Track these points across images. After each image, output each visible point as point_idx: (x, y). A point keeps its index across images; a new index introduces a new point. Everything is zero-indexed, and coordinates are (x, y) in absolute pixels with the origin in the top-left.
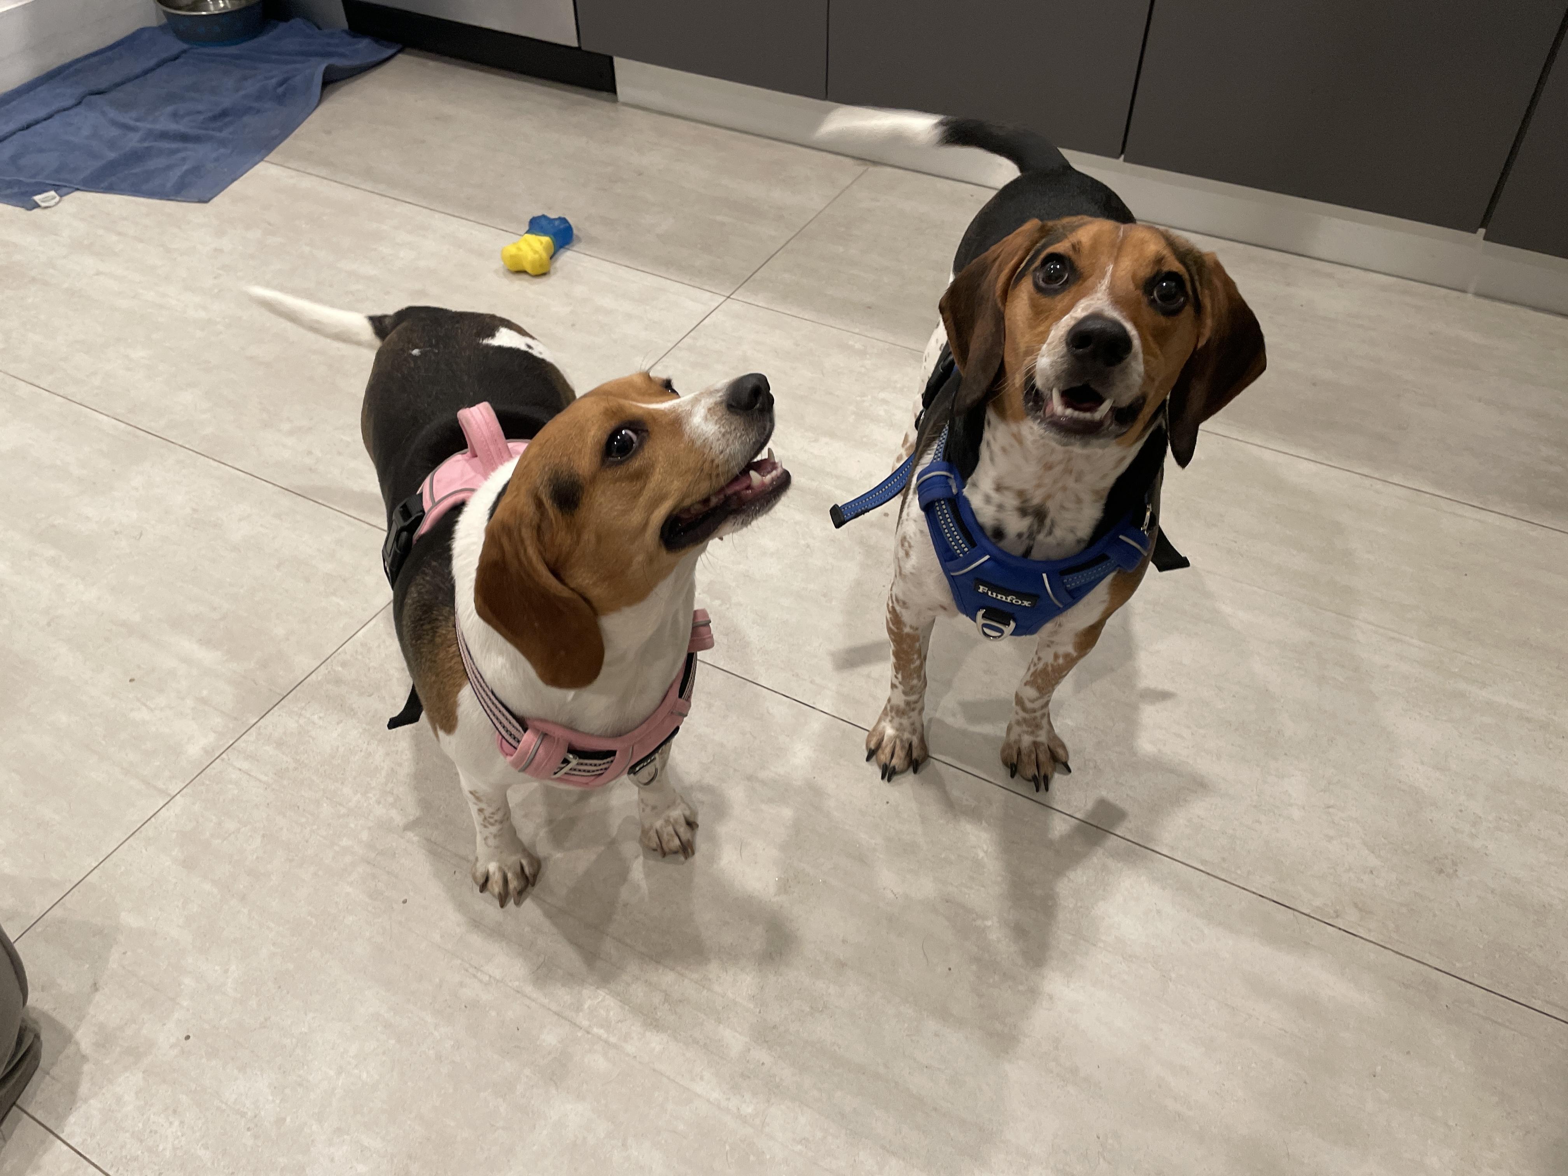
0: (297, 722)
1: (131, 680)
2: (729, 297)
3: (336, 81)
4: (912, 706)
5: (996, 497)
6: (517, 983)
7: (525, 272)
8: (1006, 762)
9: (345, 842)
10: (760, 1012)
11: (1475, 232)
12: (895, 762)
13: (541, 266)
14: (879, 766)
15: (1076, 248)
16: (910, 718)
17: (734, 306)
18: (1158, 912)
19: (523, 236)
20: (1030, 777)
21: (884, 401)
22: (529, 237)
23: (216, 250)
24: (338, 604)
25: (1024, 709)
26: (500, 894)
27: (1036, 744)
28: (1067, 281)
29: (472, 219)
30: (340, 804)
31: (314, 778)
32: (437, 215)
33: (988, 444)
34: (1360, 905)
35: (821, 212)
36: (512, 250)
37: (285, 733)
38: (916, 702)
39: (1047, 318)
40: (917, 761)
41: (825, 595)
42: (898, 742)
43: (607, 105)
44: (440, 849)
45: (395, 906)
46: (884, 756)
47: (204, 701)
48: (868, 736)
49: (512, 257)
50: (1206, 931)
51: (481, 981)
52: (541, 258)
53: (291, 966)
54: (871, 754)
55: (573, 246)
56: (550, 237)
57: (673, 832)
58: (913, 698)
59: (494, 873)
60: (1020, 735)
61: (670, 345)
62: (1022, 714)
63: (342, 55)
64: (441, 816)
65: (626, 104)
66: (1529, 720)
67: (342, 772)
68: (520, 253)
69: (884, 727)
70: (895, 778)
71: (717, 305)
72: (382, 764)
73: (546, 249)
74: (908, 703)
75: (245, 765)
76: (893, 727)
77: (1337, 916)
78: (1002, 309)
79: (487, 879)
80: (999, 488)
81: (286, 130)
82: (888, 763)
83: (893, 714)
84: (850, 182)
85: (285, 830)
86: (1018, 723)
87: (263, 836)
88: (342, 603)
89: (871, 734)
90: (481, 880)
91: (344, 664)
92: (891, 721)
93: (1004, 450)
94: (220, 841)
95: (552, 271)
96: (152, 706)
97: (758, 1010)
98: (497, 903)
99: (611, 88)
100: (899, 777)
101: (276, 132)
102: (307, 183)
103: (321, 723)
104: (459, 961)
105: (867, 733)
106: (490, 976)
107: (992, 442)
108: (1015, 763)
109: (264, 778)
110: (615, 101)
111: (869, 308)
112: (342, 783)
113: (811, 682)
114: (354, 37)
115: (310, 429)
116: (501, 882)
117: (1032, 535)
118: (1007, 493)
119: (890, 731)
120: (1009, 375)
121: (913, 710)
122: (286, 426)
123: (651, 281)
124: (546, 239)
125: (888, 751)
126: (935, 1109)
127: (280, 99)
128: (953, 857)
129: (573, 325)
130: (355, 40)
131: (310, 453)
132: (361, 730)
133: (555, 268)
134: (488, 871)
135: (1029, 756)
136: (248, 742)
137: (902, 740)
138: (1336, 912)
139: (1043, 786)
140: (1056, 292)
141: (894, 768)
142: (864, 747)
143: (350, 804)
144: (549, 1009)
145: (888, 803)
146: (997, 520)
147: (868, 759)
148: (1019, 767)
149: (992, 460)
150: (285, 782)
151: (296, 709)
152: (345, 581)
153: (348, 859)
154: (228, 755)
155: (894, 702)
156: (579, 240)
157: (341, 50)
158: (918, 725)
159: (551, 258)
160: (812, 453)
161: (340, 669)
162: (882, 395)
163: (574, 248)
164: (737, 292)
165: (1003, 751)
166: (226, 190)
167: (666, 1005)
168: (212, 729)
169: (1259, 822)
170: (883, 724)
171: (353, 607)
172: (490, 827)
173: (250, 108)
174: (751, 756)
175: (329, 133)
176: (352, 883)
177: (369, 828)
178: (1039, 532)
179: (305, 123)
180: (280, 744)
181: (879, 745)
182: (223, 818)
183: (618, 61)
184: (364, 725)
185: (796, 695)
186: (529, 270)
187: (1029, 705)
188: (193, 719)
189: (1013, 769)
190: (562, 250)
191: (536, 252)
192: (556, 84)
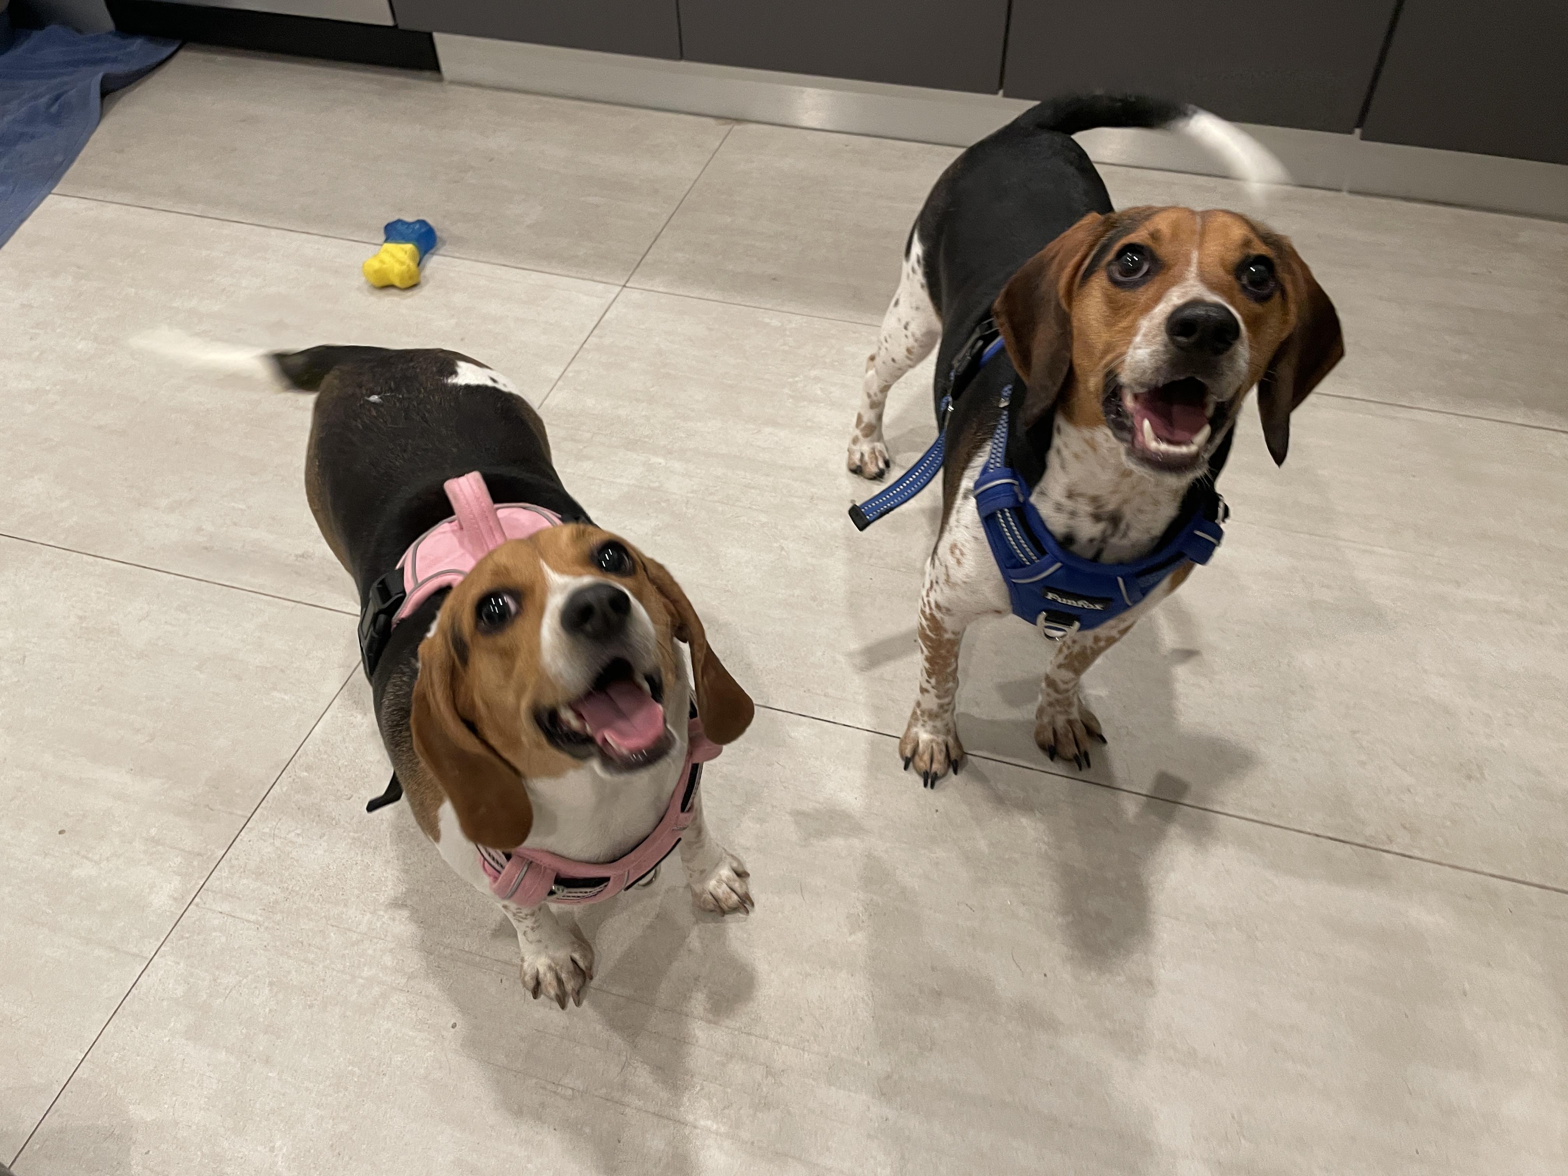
0: (273, 844)
1: (61, 832)
2: (624, 286)
3: (114, 90)
4: (946, 707)
5: (1068, 504)
6: (604, 1091)
7: (392, 286)
8: (1042, 746)
9: (366, 972)
10: (869, 1064)
11: (1351, 132)
12: (935, 767)
13: (411, 278)
14: (920, 774)
15: (1155, 236)
16: (943, 720)
17: (635, 296)
18: (1227, 871)
19: (381, 245)
20: (1072, 757)
21: (817, 379)
22: (390, 247)
23: (23, 306)
24: (283, 699)
25: (1057, 691)
26: (557, 995)
27: (1070, 722)
28: (1148, 273)
29: (315, 232)
30: (349, 930)
31: (310, 905)
32: (274, 232)
33: (1059, 452)
34: (1408, 826)
35: (696, 181)
36: (375, 264)
37: (262, 861)
38: (949, 704)
39: (1129, 313)
40: (956, 761)
41: (814, 599)
42: (934, 745)
43: (434, 86)
44: (478, 958)
45: (444, 1033)
46: (923, 763)
47: (156, 841)
48: (901, 743)
49: (376, 272)
50: (1276, 882)
51: (564, 1097)
52: (409, 270)
53: (344, 1127)
54: (908, 762)
55: (438, 249)
56: (414, 244)
57: (729, 890)
58: (946, 700)
59: (545, 975)
60: (1053, 717)
61: (577, 347)
62: (1055, 695)
63: (115, 61)
64: (468, 920)
65: (452, 82)
66: (1506, 611)
67: (341, 893)
68: (384, 266)
69: (916, 733)
70: (937, 783)
71: (614, 296)
72: (385, 874)
73: (412, 258)
74: (941, 706)
75: (226, 907)
76: (926, 731)
77: (1391, 841)
78: (1067, 309)
79: (538, 983)
80: (1071, 495)
81: (71, 153)
82: (929, 771)
83: (926, 718)
84: (718, 144)
85: (294, 972)
86: (1051, 704)
87: (271, 984)
88: (286, 698)
89: (903, 741)
90: (531, 984)
91: (308, 768)
92: (923, 725)
93: (1076, 456)
94: (221, 1000)
95: (423, 281)
96: (97, 858)
97: (866, 1063)
98: (556, 1005)
99: (434, 66)
100: (941, 781)
101: (59, 158)
102: (110, 212)
103: (300, 840)
104: (534, 1081)
105: (898, 740)
106: (573, 1089)
107: (1063, 449)
108: (1053, 744)
109: (253, 918)
110: (441, 80)
111: (774, 279)
112: (345, 905)
113: (825, 695)
114: (123, 38)
115: (192, 500)
116: (555, 983)
117: (1104, 539)
118: (1080, 499)
119: (924, 736)
120: (1080, 379)
121: (946, 711)
122: (164, 502)
123: (535, 278)
124: (409, 247)
125: (926, 757)
126: (1071, 1126)
127: (55, 120)
128: (1017, 856)
129: (462, 340)
130: (126, 42)
131: (199, 530)
132: (350, 841)
133: (425, 277)
134: (538, 972)
135: (1067, 736)
136: (222, 879)
137: (938, 743)
138: (1388, 837)
139: (1084, 763)
140: (1135, 285)
141: (936, 774)
142: (898, 756)
143: (361, 927)
144: (646, 1111)
145: (937, 811)
146: (1068, 527)
147: (906, 768)
148: (1060, 749)
149: (1063, 467)
150: (278, 917)
151: (267, 830)
152: (282, 671)
153: (376, 990)
154: (201, 899)
155: (924, 706)
156: (444, 243)
157: (112, 55)
158: (951, 725)
159: (419, 264)
160: (759, 447)
161: (306, 774)
162: (814, 373)
163: (441, 252)
164: (631, 279)
165: (1037, 734)
166: (17, 233)
167: (770, 1078)
168: (174, 872)
169: (1295, 760)
170: (914, 730)
171: (301, 700)
172: (525, 921)
173: (22, 135)
174: (785, 787)
175: (122, 151)
176: (388, 1017)
177: (391, 951)
178: (1113, 535)
179: (89, 144)
180: (259, 874)
181: (915, 751)
182: (217, 973)
183: (437, 36)
184: (352, 834)
185: (814, 713)
186: (397, 283)
187: (1062, 686)
188: (149, 864)
189: (1052, 751)
190: (427, 256)
191: (402, 263)
192: (368, 67)
